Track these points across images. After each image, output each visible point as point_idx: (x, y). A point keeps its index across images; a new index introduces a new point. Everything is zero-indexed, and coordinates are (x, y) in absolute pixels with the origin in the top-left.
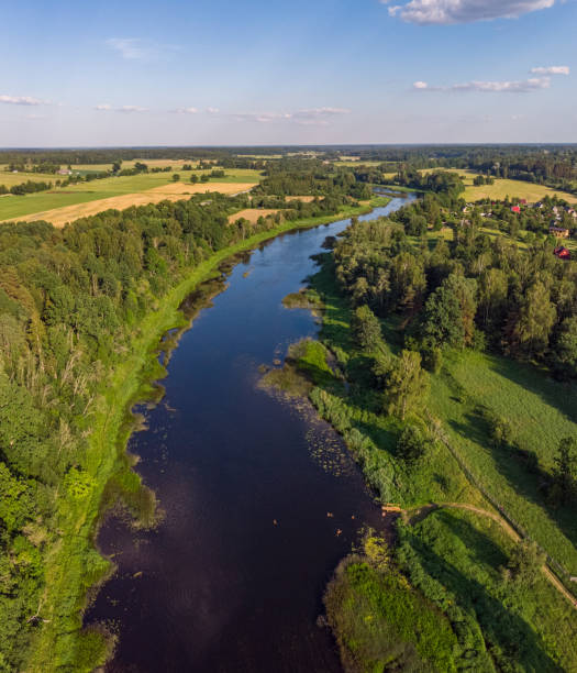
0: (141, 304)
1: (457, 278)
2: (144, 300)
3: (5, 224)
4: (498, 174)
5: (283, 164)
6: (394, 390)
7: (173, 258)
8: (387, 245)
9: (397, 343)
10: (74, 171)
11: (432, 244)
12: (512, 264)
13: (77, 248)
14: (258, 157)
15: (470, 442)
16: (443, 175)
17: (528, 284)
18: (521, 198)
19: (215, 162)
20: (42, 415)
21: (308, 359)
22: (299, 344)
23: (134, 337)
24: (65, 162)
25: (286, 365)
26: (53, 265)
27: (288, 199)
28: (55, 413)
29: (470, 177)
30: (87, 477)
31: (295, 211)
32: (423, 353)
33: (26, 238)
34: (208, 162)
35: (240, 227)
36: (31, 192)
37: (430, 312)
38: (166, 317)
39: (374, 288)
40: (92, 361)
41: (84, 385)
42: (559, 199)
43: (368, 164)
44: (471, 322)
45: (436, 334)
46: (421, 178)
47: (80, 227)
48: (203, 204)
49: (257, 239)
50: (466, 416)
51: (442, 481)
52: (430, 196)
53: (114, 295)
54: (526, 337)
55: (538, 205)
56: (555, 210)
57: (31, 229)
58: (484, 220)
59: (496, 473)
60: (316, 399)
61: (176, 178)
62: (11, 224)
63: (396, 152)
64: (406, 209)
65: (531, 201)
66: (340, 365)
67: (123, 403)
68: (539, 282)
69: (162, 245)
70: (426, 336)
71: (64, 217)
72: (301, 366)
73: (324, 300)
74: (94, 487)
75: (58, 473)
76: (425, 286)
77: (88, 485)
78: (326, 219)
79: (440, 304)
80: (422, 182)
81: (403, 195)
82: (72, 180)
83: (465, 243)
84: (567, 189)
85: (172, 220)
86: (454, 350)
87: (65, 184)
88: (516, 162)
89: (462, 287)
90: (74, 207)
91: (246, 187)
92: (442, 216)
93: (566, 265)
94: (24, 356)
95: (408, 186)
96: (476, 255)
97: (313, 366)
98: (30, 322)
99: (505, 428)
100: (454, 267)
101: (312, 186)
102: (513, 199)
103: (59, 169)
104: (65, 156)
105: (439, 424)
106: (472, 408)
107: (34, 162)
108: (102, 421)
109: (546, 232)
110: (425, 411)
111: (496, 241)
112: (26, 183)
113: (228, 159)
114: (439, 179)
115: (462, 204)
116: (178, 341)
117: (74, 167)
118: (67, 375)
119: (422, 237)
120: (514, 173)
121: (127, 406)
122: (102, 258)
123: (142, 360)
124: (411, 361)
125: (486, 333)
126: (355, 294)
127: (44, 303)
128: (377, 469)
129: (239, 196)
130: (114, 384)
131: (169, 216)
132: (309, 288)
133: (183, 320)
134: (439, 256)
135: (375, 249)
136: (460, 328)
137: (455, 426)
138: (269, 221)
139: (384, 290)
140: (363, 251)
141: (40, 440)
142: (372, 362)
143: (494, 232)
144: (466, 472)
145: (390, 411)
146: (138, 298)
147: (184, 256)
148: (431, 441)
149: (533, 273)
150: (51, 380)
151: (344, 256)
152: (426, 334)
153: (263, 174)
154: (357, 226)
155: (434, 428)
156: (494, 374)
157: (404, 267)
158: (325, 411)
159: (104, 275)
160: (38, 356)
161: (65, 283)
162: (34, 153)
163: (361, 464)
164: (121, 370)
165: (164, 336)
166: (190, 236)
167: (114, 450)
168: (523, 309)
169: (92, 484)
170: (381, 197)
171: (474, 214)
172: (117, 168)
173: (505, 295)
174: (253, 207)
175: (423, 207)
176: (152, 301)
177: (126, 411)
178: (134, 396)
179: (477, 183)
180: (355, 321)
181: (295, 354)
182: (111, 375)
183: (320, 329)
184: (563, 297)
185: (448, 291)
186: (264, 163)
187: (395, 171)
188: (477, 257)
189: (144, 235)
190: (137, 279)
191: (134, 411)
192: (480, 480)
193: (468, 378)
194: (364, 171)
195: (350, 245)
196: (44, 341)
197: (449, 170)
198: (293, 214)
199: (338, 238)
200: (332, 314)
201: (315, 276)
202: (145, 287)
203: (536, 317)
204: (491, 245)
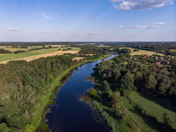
0: (50, 80)
1: (129, 74)
2: (51, 79)
3: (12, 61)
4: (140, 49)
5: (86, 46)
6: (114, 101)
7: (59, 69)
8: (111, 66)
9: (114, 89)
10: (32, 48)
11: (122, 66)
12: (144, 70)
13: (34, 66)
14: (80, 44)
15: (135, 114)
16: (125, 49)
17: (148, 75)
18: (146, 54)
19: (69, 46)
20: (20, 109)
21: (92, 93)
22: (89, 90)
23: (48, 88)
24: (29, 46)
25: (87, 95)
26: (26, 71)
27: (87, 55)
28: (24, 108)
29: (132, 50)
30: (32, 126)
31: (89, 58)
32: (120, 92)
33: (18, 64)
34: (67, 46)
35: (75, 62)
36: (20, 53)
37: (122, 82)
38: (57, 83)
39: (108, 76)
40: (37, 94)
41: (34, 101)
42: (158, 55)
43: (106, 46)
44: (133, 84)
45: (124, 87)
46: (120, 50)
47: (34, 61)
48: (66, 56)
49: (79, 64)
50: (133, 108)
51: (129, 126)
52: (122, 54)
53: (44, 78)
54: (148, 87)
55: (151, 56)
56: (156, 57)
57: (20, 62)
58: (136, 60)
59: (144, 123)
60: (94, 103)
61: (59, 50)
62: (14, 61)
63: (113, 43)
64: (116, 57)
65: (149, 55)
66: (100, 95)
67: (44, 105)
68: (151, 74)
69: (56, 66)
70: (121, 88)
71: (30, 59)
72: (90, 95)
73: (95, 79)
74: (33, 129)
75: (23, 125)
76: (120, 75)
77: (32, 128)
78: (96, 59)
79: (124, 80)
80: (120, 51)
81: (115, 54)
82: (31, 50)
83: (131, 65)
84: (160, 53)
85: (59, 60)
86: (129, 91)
87: (30, 51)
88: (146, 46)
89: (130, 76)
90: (33, 56)
91: (77, 52)
92: (125, 59)
93: (160, 70)
94: (16, 94)
95: (116, 52)
96: (134, 68)
97: (93, 95)
98: (19, 85)
99: (145, 110)
100: (128, 71)
101: (93, 52)
102: (144, 55)
103: (28, 47)
104: (29, 44)
105: (126, 110)
106: (135, 105)
107: (20, 45)
108: (38, 110)
109: (154, 63)
110: (122, 107)
111: (139, 65)
112: (18, 50)
113: (73, 45)
114: (124, 50)
115: (130, 56)
116: (60, 89)
117: (32, 47)
118: (29, 98)
119: (120, 64)
120: (145, 49)
121: (45, 106)
122: (40, 69)
123: (50, 94)
124: (118, 94)
125: (137, 87)
126: (103, 77)
127: (24, 80)
128: (111, 122)
129: (75, 54)
130: (42, 100)
131: (58, 59)
132: (92, 76)
133: (61, 84)
134: (124, 68)
135: (108, 67)
136: (130, 86)
137: (131, 110)
138: (82, 60)
139: (110, 77)
140: (105, 67)
141: (18, 116)
142: (108, 94)
143: (139, 63)
144: (135, 123)
145: (113, 106)
146: (50, 79)
147: (62, 68)
148: (124, 114)
149: (150, 72)
150: (24, 99)
151: (100, 68)
152: (121, 87)
153: (81, 49)
154: (103, 61)
155: (125, 111)
156: (140, 97)
157: (115, 71)
158: (96, 106)
159: (41, 73)
160: (21, 93)
161: (30, 75)
162: (20, 43)
163: (106, 121)
164: (44, 97)
165: (56, 88)
166: (63, 64)
167: (41, 118)
168: (147, 81)
169: (33, 128)
170: (109, 54)
171: (133, 58)
172: (44, 47)
173: (142, 77)
174: (78, 57)
175: (120, 57)
176: (53, 79)
177: (45, 107)
178: (48, 103)
179: (134, 51)
180: (103, 84)
181: (89, 92)
182: (42, 98)
183: (94, 86)
184: (159, 78)
185: (127, 77)
186: (81, 46)
187: (113, 48)
188: (134, 69)
189: (51, 63)
190: (50, 74)
191: (47, 107)
192: (140, 125)
193: (133, 98)
194: (105, 48)
195: (102, 66)
196: (23, 89)
197: (127, 48)
198: (88, 58)
199: (99, 64)
200: (97, 82)
201: (93, 73)
202: (52, 76)
203: (151, 83)
204: (138, 66)
